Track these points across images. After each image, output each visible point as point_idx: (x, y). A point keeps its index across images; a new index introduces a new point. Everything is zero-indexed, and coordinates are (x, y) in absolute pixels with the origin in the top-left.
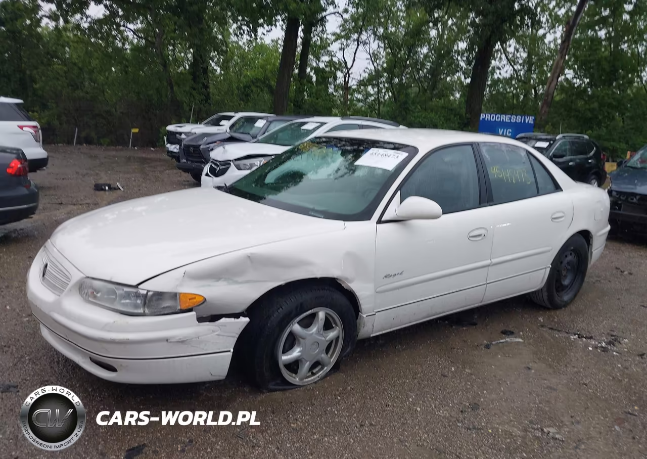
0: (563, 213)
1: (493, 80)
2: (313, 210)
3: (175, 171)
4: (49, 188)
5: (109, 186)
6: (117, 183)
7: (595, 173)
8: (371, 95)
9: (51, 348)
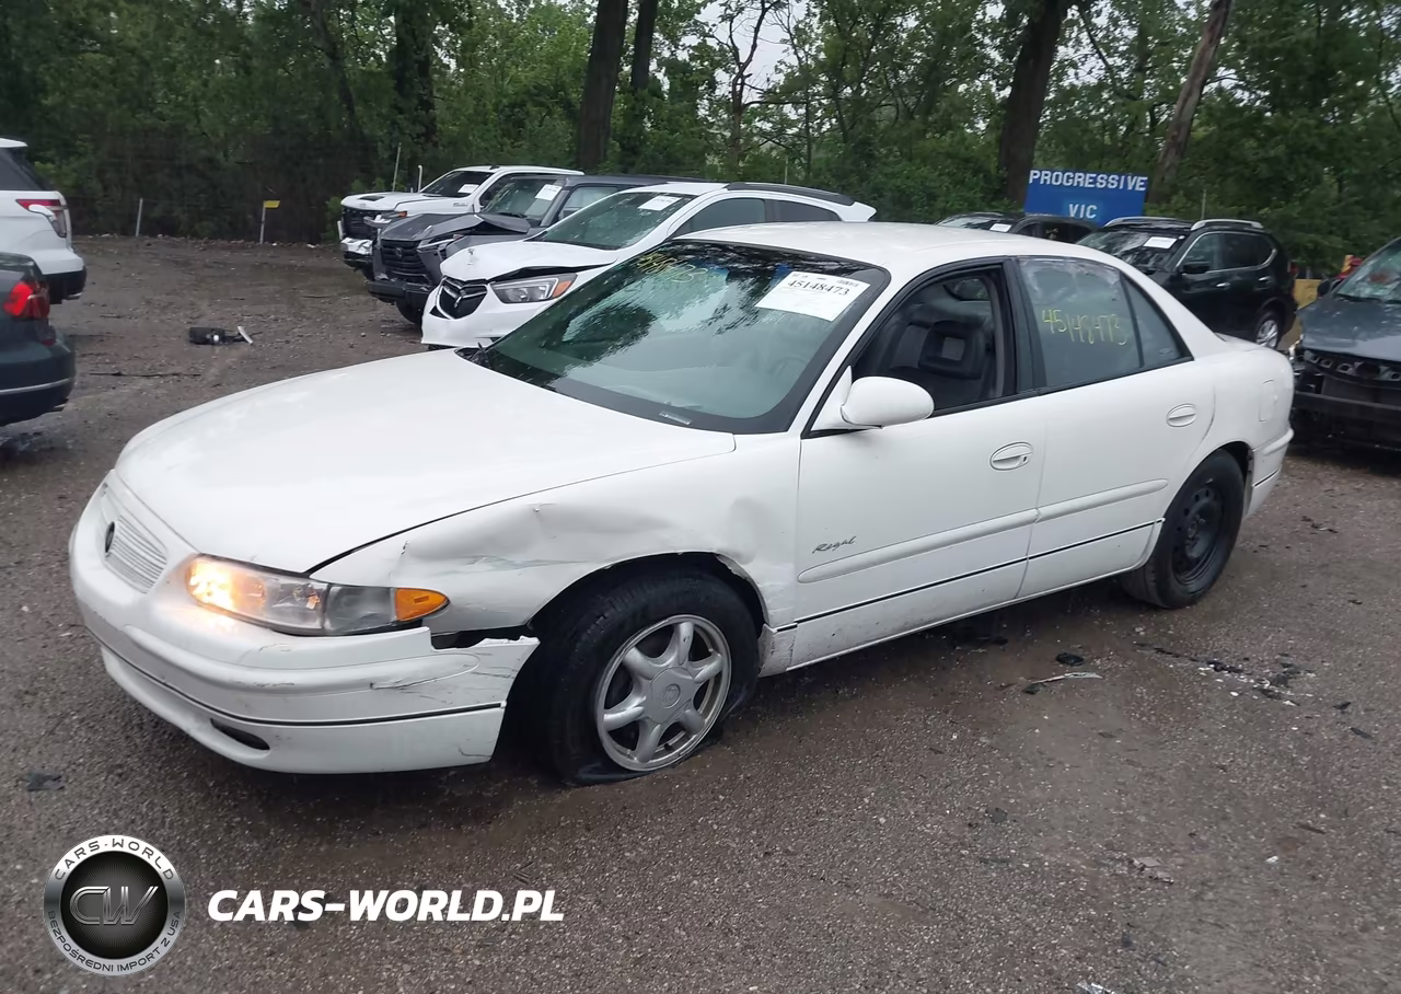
0: (1193, 406)
1: (1060, 89)
2: (669, 408)
3: (363, 298)
4: (91, 338)
5: (221, 334)
6: (239, 328)
7: (1271, 306)
8: (792, 124)
9: (124, 696)
